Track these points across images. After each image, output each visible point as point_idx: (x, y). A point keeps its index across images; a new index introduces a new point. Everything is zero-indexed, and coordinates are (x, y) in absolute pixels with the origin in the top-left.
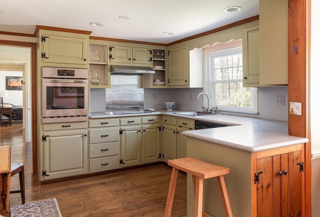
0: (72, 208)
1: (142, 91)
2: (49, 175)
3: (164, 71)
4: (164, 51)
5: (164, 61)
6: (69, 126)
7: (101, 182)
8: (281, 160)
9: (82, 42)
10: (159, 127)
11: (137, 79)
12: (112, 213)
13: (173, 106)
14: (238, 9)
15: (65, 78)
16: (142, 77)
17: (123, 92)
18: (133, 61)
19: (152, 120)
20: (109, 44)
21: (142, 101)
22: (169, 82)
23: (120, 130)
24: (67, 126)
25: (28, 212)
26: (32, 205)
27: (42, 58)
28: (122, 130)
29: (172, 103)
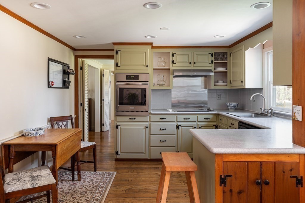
0: (121, 181)
1: (206, 91)
2: (120, 155)
3: (227, 72)
4: (227, 52)
5: (226, 63)
6: (135, 119)
7: (156, 167)
8: (261, 167)
9: (146, 52)
10: (216, 126)
11: (200, 80)
12: (145, 191)
13: (234, 106)
14: (267, 5)
15: (133, 81)
16: (206, 78)
17: (187, 92)
18: (194, 64)
19: (208, 119)
20: (171, 51)
21: (206, 101)
22: (231, 83)
23: (177, 126)
24: (133, 119)
25: (94, 177)
26: (99, 174)
27: (116, 66)
28: (179, 126)
29: (233, 103)
